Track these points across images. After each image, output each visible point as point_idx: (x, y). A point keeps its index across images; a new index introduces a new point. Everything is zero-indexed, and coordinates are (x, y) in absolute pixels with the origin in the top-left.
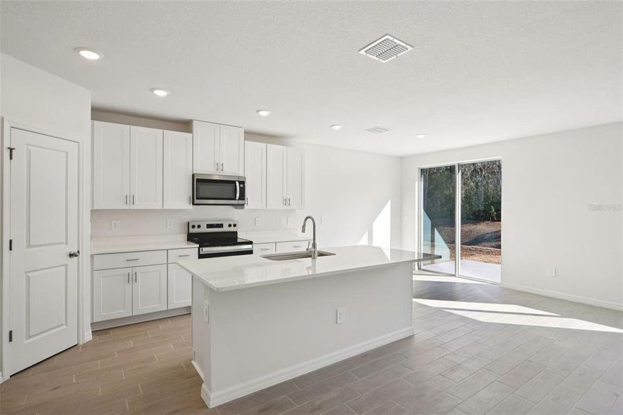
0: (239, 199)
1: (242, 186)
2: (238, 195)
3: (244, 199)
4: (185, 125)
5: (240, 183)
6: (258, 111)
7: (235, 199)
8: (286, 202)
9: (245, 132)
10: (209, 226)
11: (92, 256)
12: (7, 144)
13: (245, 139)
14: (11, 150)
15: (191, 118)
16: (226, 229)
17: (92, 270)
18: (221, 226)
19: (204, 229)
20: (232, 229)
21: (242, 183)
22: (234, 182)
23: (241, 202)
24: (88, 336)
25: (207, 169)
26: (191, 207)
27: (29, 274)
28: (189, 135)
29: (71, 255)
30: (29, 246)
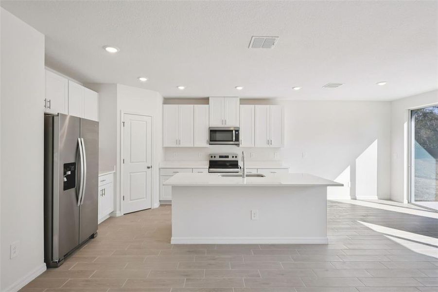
0: (235, 141)
1: (237, 133)
2: (234, 138)
3: (238, 141)
4: (206, 101)
5: (236, 131)
6: (236, 87)
7: (232, 141)
8: (269, 142)
9: (240, 99)
10: (221, 157)
11: (159, 169)
12: (122, 121)
13: (240, 104)
14: (124, 123)
15: (208, 96)
16: (230, 159)
17: (160, 176)
18: (227, 157)
19: (218, 159)
20: (234, 159)
21: (237, 131)
22: (232, 131)
23: (236, 143)
24: (156, 205)
25: (217, 124)
26: (208, 146)
27: (131, 174)
28: (207, 106)
29: (148, 168)
30: (131, 162)
